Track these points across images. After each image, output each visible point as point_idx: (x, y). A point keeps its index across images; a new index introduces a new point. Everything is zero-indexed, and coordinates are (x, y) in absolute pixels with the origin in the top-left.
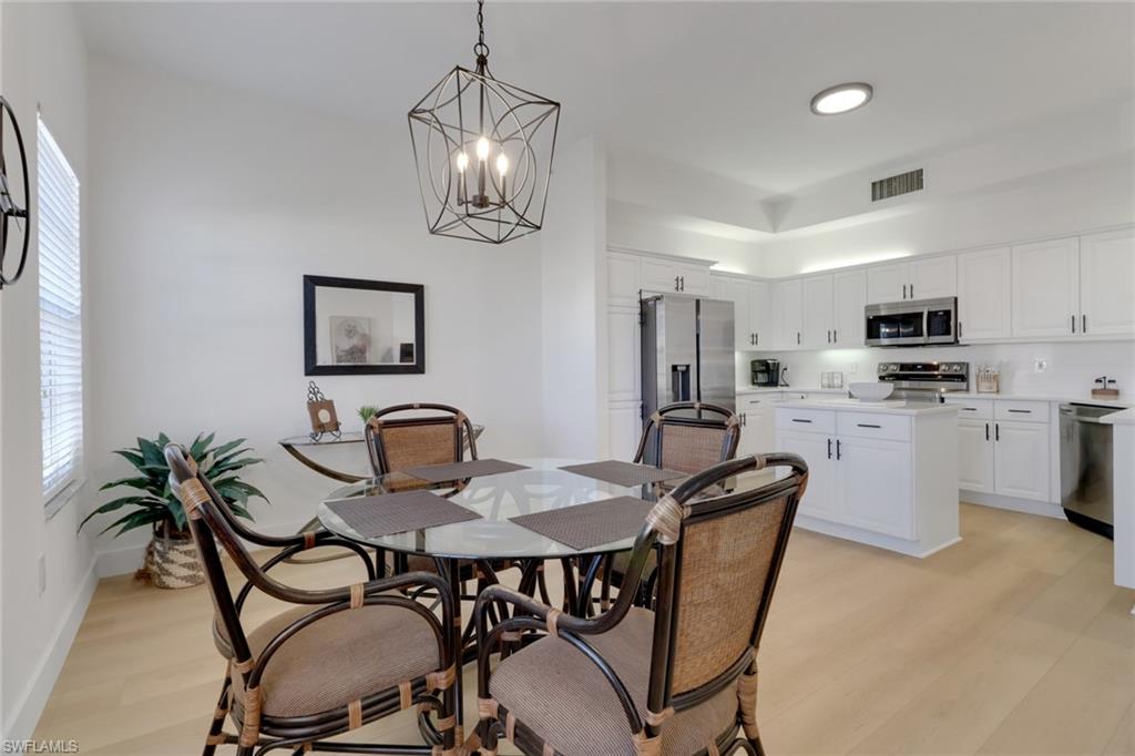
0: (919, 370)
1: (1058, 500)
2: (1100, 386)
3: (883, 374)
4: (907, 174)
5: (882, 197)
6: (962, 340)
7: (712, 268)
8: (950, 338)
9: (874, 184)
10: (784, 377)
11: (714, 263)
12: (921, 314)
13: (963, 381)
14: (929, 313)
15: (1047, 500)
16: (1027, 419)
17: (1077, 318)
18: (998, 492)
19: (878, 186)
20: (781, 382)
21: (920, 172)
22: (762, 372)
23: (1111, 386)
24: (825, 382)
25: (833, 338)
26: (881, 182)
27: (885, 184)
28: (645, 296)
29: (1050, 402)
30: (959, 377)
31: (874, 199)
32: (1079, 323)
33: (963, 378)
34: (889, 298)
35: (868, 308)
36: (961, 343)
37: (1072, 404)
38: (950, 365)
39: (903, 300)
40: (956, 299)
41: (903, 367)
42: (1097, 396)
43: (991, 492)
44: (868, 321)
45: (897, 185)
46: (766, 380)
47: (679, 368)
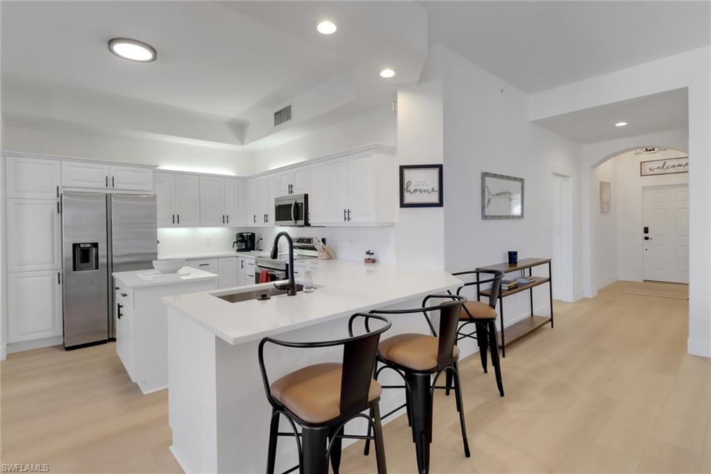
0: (306, 242)
2: (368, 256)
4: (286, 108)
5: (278, 124)
6: (310, 222)
8: (303, 222)
9: (275, 114)
10: (258, 244)
11: (155, 167)
12: (291, 205)
14: (294, 204)
17: (346, 211)
20: (256, 247)
21: (290, 106)
22: (242, 241)
23: (372, 257)
25: (266, 219)
26: (277, 113)
27: (279, 114)
31: (275, 125)
32: (347, 215)
34: (284, 193)
35: (274, 200)
36: (310, 224)
39: (288, 195)
40: (306, 196)
42: (366, 263)
44: (276, 208)
45: (282, 116)
46: (244, 247)
47: (82, 246)
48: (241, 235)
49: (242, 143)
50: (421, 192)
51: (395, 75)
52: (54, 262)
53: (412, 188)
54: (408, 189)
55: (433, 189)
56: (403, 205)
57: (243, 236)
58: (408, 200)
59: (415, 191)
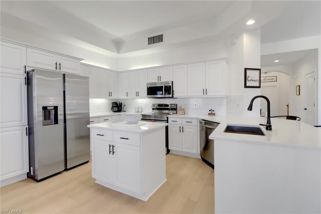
0: (163, 106)
1: (199, 153)
2: (210, 112)
3: (154, 108)
4: (158, 36)
5: (151, 44)
6: (175, 96)
7: (81, 62)
8: (171, 96)
9: (149, 38)
10: (124, 108)
11: (82, 60)
12: (163, 86)
13: (175, 110)
14: (165, 86)
15: (196, 153)
16: (191, 125)
17: (204, 90)
18: (183, 151)
19: (150, 39)
20: (122, 110)
21: (162, 35)
22: (115, 107)
23: (213, 112)
24: (136, 110)
25: (137, 94)
26: (151, 38)
27: (152, 39)
28: (28, 69)
29: (197, 119)
30: (174, 109)
31: (149, 44)
32: (205, 92)
33: (175, 109)
34: (154, 81)
35: (147, 84)
36: (174, 97)
37: (203, 120)
38: (171, 105)
39: (157, 81)
40: (172, 82)
41: (159, 105)
42: (210, 115)
43: (181, 151)
44: (148, 88)
45: (156, 40)
46: (117, 110)
47: (48, 108)
48: (116, 103)
49: (119, 53)
50: (253, 81)
51: (254, 23)
52: (22, 120)
53: (249, 79)
54: (248, 79)
55: (257, 80)
56: (246, 87)
57: (117, 104)
58: (248, 85)
59: (251, 80)
